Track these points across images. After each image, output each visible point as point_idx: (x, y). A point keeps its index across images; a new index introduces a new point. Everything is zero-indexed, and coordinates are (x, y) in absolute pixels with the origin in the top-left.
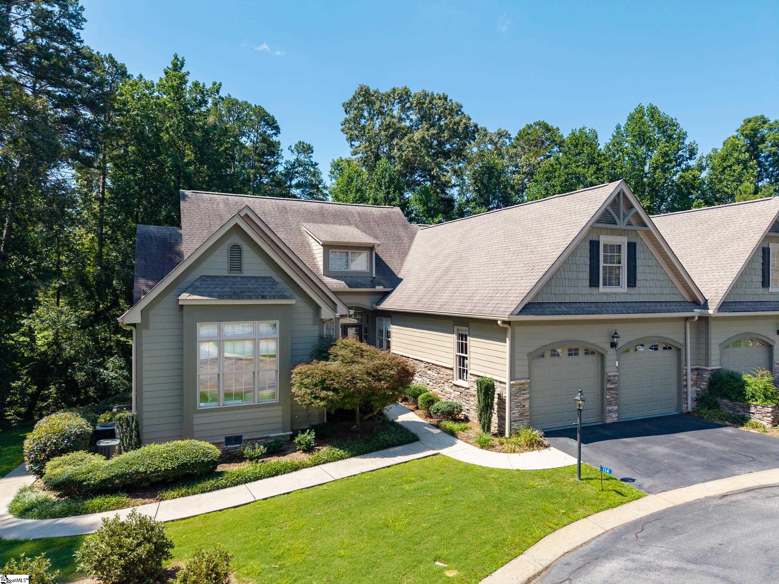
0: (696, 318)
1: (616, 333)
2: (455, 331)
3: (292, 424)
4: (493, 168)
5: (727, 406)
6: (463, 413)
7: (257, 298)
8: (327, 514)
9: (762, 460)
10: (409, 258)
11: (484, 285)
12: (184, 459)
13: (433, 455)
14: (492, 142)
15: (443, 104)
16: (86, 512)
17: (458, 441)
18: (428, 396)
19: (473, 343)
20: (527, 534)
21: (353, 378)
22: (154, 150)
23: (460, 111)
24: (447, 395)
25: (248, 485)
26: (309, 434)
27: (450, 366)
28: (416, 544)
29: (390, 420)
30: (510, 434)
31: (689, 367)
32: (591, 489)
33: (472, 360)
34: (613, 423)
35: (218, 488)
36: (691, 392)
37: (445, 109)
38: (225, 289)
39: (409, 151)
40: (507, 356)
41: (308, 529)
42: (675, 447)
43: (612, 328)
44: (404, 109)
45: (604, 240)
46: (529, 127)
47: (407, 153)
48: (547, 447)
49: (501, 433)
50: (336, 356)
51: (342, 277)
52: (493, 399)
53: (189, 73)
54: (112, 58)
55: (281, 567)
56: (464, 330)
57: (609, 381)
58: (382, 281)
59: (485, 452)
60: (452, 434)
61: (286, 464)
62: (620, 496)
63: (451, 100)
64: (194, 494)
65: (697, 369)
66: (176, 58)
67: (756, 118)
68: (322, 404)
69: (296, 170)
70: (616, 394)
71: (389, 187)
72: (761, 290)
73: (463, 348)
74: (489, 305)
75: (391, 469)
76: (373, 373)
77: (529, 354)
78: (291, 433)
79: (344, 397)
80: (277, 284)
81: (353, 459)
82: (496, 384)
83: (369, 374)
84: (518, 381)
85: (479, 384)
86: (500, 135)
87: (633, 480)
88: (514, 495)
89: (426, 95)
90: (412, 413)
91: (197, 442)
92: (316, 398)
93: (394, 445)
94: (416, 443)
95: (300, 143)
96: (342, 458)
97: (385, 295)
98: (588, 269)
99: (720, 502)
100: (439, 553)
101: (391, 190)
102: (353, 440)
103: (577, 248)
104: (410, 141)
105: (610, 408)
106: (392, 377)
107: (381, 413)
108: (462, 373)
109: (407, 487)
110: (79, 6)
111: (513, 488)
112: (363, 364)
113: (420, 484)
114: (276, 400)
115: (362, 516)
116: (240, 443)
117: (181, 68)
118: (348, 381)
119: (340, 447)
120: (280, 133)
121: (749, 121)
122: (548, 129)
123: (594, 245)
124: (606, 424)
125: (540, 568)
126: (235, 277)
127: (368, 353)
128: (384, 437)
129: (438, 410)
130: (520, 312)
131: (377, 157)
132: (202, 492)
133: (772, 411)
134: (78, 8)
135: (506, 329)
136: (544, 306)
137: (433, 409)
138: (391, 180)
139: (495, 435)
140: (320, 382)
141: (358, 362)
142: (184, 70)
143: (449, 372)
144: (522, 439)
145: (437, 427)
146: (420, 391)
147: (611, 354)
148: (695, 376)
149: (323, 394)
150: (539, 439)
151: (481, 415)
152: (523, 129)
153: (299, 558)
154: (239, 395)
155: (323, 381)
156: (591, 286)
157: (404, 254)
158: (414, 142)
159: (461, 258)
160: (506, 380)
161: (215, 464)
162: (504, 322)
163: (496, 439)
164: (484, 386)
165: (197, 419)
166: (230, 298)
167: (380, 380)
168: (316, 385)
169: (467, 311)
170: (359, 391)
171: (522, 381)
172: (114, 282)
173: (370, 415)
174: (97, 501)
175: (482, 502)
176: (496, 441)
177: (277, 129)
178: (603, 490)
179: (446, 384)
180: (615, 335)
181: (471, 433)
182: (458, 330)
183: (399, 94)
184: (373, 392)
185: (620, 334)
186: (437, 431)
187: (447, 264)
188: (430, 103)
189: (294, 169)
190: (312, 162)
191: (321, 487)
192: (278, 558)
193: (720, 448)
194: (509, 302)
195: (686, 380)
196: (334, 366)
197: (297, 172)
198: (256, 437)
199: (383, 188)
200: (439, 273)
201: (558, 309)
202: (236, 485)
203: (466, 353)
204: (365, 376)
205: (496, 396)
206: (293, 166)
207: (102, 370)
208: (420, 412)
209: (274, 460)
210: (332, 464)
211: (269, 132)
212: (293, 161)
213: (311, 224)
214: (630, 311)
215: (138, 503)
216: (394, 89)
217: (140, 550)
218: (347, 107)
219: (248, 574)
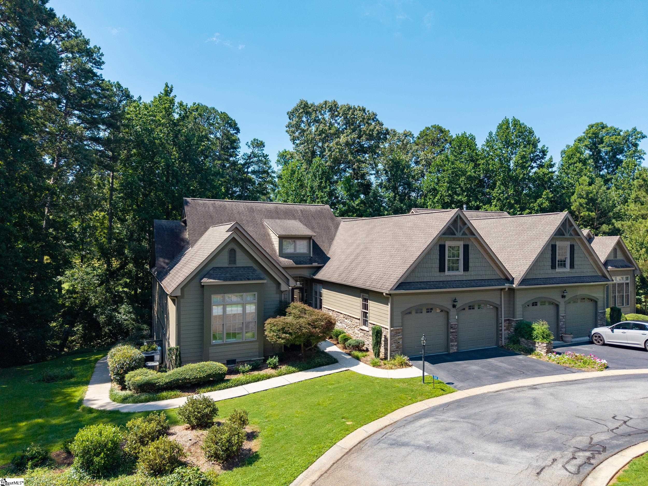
0: (507, 289)
1: (455, 299)
2: (361, 296)
3: (264, 353)
4: (398, 162)
5: (524, 342)
6: (365, 346)
7: (245, 280)
8: (288, 399)
9: (528, 373)
10: (335, 242)
11: (378, 269)
12: (209, 372)
13: (346, 370)
14: (399, 140)
15: (362, 115)
16: (159, 399)
17: (361, 363)
18: (345, 336)
19: (371, 304)
20: (389, 408)
21: (300, 327)
22: (150, 153)
23: (375, 118)
24: (357, 335)
25: (244, 386)
26: (275, 358)
27: (358, 318)
28: (333, 412)
29: (321, 350)
30: (390, 359)
31: (503, 319)
32: (429, 388)
33: (371, 315)
34: (454, 353)
35: (227, 388)
36: (505, 333)
37: (364, 119)
38: (227, 275)
39: (337, 152)
40: (389, 313)
41: (280, 406)
42: (483, 367)
43: (454, 296)
44: (333, 116)
45: (448, 244)
46: (428, 129)
47: (336, 153)
48: (410, 366)
49: (386, 358)
50: (290, 314)
51: (290, 257)
52: (381, 339)
53: (175, 96)
54: (119, 84)
55: (269, 421)
56: (366, 296)
57: (452, 327)
58: (317, 259)
59: (375, 369)
60: (358, 358)
61: (263, 375)
62: (442, 391)
63: (368, 111)
64: (215, 390)
65: (508, 320)
66: (167, 86)
67: (597, 124)
68: (283, 341)
69: (252, 160)
70: (456, 335)
71: (322, 179)
72: (550, 271)
73: (365, 307)
74: (380, 283)
75: (321, 378)
76: (312, 324)
77: (402, 312)
78: (263, 358)
79: (295, 338)
80: (256, 271)
81: (300, 373)
82: (383, 329)
83: (309, 324)
84: (396, 328)
85: (373, 329)
86: (406, 135)
87: (453, 384)
88: (386, 391)
89: (349, 108)
90: (335, 346)
91: (215, 363)
92: (279, 338)
93: (323, 365)
94: (337, 364)
95: (255, 140)
96: (294, 372)
97: (319, 269)
98: (438, 261)
99: (493, 394)
100: (344, 415)
101: (323, 181)
102: (300, 362)
103: (431, 249)
104: (337, 144)
105: (452, 344)
106: (322, 326)
107: (316, 346)
108: (365, 322)
109: (330, 387)
110: (100, 53)
111: (386, 388)
112: (306, 318)
113: (337, 385)
114: (255, 339)
115: (306, 400)
116: (235, 364)
117: (170, 93)
118: (297, 328)
119: (293, 366)
120: (239, 133)
121: (592, 127)
122: (441, 130)
123: (442, 248)
124: (449, 353)
125: (392, 422)
126: (232, 267)
127: (309, 312)
128: (318, 360)
129: (350, 344)
130: (396, 288)
131: (313, 154)
132: (219, 390)
133: (547, 346)
134: (99, 55)
135: (388, 298)
136: (411, 284)
137: (347, 344)
138: (324, 173)
139: (382, 359)
140: (281, 329)
141: (303, 317)
142: (172, 95)
143: (358, 321)
144: (396, 362)
145: (349, 354)
146: (340, 332)
147: (453, 312)
148: (507, 324)
149: (284, 336)
150: (406, 361)
151: (374, 348)
152: (423, 130)
153: (277, 418)
154: (234, 335)
155: (283, 329)
156: (440, 271)
157: (331, 239)
158: (341, 145)
159: (366, 248)
160: (388, 327)
161: (225, 374)
162: (387, 294)
163: (382, 361)
164: (375, 331)
165: (212, 350)
166: (230, 280)
167: (315, 328)
168: (279, 331)
169: (367, 285)
170: (304, 334)
171: (398, 328)
172: (126, 252)
173: (310, 348)
174: (164, 394)
175: (369, 394)
176: (382, 362)
177: (238, 130)
178: (434, 388)
179: (356, 328)
180: (455, 301)
181: (369, 358)
182: (363, 296)
183: (329, 106)
184: (311, 335)
185: (457, 299)
186: (350, 357)
187: (358, 251)
188: (353, 114)
189: (250, 159)
190: (264, 154)
191: (284, 387)
192: (267, 417)
193: (509, 367)
194: (390, 282)
195: (501, 326)
196: (289, 319)
197: (252, 162)
198: (243, 360)
199: (317, 179)
200: (352, 257)
201: (419, 286)
202: (237, 386)
203: (367, 310)
204: (307, 325)
205: (383, 336)
206: (249, 157)
207: (117, 314)
208: (340, 345)
209: (256, 373)
210: (288, 375)
211: (232, 132)
212: (249, 154)
213: (270, 220)
214: (464, 286)
215: (186, 395)
216: (326, 102)
217: (206, 410)
218: (291, 115)
219: (254, 423)
